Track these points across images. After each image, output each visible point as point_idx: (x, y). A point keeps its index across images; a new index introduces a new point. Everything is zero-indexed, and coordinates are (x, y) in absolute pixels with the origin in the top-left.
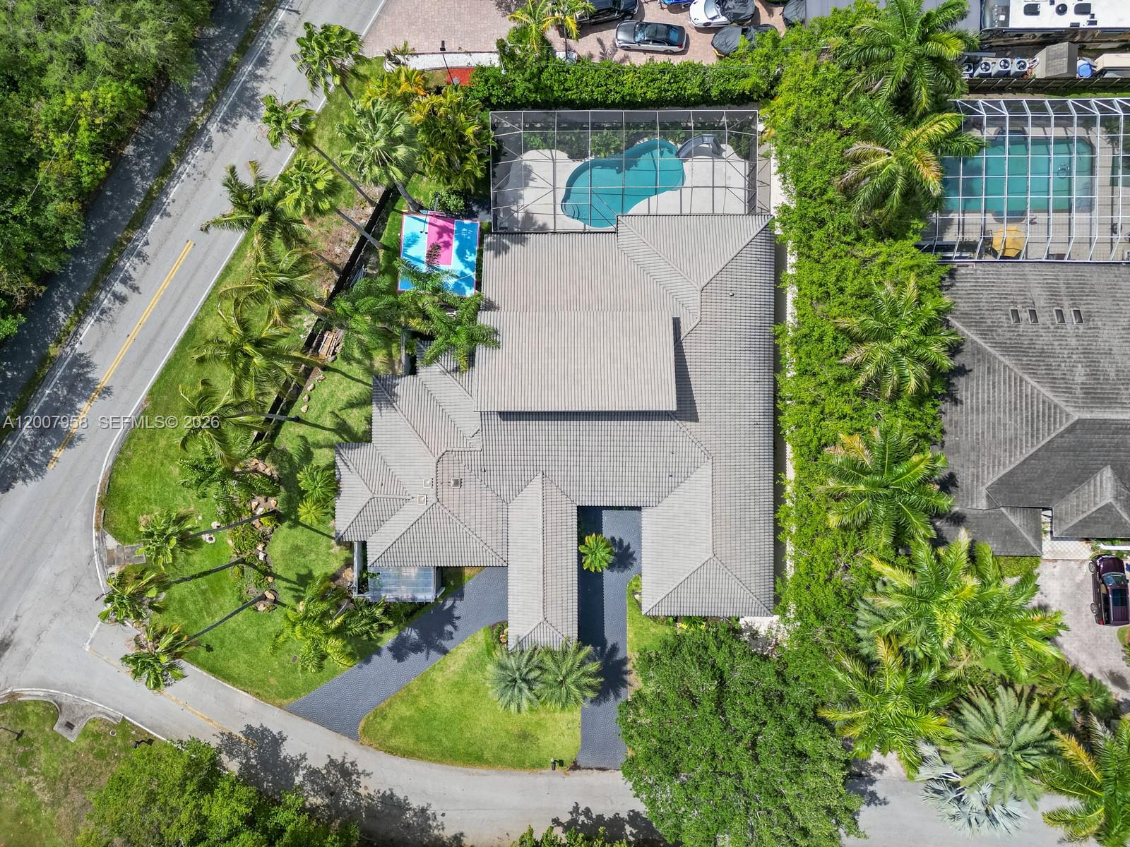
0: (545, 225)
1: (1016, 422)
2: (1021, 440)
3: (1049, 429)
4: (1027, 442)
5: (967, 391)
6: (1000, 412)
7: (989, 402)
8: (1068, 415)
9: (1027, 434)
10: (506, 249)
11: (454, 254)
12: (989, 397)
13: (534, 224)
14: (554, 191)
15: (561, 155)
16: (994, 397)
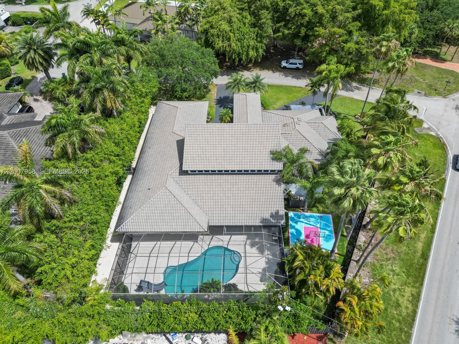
0: (252, 247)
1: (32, 138)
2: (34, 132)
3: (20, 131)
4: (32, 130)
5: (48, 153)
6: (37, 142)
7: (40, 146)
8: (9, 134)
9: (30, 133)
10: (272, 216)
11: (303, 232)
12: (39, 148)
13: (258, 248)
14: (246, 266)
15: (241, 287)
16: (37, 147)
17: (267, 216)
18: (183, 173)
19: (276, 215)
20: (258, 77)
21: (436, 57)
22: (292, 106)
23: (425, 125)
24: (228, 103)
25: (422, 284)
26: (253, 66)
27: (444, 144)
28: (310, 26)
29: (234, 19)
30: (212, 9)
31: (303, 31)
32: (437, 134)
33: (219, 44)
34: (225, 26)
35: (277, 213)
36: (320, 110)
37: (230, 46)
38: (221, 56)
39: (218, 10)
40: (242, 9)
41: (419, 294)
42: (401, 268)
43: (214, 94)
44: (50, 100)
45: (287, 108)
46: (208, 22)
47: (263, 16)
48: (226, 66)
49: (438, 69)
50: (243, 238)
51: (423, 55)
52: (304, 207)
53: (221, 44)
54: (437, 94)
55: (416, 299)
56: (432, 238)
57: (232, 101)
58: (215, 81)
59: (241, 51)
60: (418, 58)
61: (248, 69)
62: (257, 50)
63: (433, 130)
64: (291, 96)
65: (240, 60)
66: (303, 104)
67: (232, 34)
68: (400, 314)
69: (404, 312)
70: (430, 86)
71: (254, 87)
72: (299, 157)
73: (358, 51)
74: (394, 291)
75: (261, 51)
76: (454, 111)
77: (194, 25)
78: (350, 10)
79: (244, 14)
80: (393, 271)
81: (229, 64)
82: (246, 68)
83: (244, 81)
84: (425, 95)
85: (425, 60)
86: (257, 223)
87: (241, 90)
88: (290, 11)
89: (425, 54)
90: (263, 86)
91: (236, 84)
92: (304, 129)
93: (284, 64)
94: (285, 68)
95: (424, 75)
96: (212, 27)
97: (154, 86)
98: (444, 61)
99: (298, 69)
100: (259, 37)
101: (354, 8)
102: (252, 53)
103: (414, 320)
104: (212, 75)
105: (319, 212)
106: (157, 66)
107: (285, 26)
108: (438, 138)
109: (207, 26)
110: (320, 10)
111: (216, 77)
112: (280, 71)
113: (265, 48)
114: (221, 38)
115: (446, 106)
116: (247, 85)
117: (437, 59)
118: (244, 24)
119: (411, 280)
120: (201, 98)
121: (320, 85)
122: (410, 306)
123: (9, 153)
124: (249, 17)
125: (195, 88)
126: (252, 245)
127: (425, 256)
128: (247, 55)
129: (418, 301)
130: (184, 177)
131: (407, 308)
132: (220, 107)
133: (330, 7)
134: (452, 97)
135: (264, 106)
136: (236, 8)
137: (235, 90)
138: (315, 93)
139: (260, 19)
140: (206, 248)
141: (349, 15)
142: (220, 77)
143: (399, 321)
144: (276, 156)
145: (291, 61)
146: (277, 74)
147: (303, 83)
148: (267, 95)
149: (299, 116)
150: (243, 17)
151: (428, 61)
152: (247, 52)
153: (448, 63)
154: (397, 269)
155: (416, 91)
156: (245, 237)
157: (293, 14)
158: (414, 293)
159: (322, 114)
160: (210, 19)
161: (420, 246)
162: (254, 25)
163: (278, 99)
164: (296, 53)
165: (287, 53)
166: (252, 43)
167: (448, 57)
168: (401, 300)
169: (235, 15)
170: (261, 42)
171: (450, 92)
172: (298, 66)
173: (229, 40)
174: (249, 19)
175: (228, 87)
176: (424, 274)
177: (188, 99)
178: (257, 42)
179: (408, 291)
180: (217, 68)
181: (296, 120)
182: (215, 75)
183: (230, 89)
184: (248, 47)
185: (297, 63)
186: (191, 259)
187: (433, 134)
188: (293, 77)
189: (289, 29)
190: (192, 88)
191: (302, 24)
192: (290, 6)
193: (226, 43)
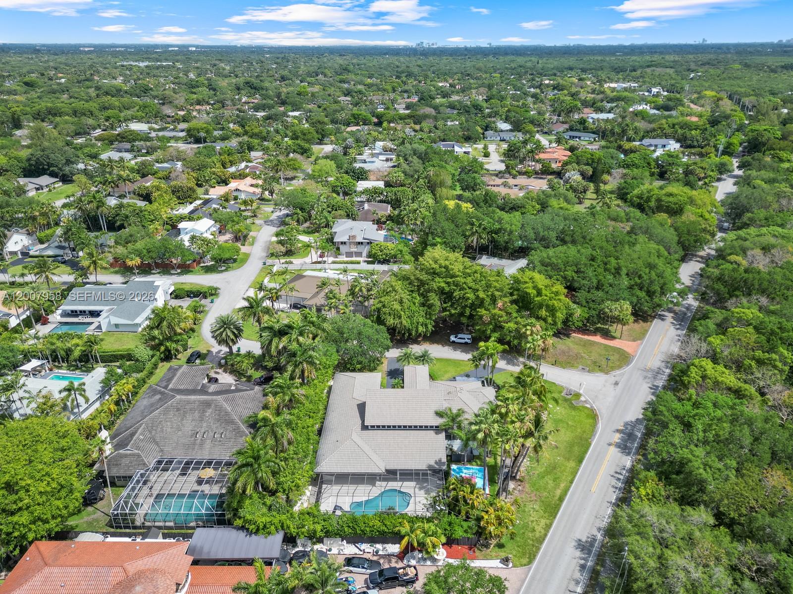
10: (436, 462)
14: (415, 502)
17: (432, 463)
18: (365, 428)
19: (439, 462)
20: (426, 352)
21: (606, 334)
22: (457, 378)
23: (582, 399)
24: (398, 374)
25: (555, 518)
26: (422, 340)
27: (596, 415)
28: (473, 306)
29: (404, 300)
30: (384, 291)
31: (468, 311)
32: (592, 407)
33: (390, 321)
34: (397, 306)
35: (440, 461)
36: (483, 382)
37: (401, 323)
38: (392, 331)
39: (390, 291)
40: (412, 291)
41: (551, 524)
42: (540, 506)
43: (385, 367)
44: (231, 373)
45: (454, 379)
46: (380, 302)
47: (430, 298)
48: (396, 339)
49: (606, 346)
50: (413, 484)
51: (594, 332)
52: (464, 461)
53: (392, 321)
54: (600, 370)
55: (548, 527)
56: (570, 487)
57: (402, 373)
58: (387, 354)
59: (411, 327)
60: (588, 335)
61: (418, 343)
62: (426, 325)
63: (590, 403)
64: (459, 369)
65: (410, 334)
66: (468, 376)
67: (402, 313)
68: (535, 536)
69: (537, 535)
70: (595, 362)
71: (423, 360)
72: (458, 415)
73: (517, 330)
74: (532, 522)
75: (430, 327)
76: (613, 386)
77: (365, 301)
78: (508, 295)
79: (414, 295)
80: (533, 508)
81: (399, 338)
82: (415, 341)
83: (414, 355)
84: (589, 371)
85: (594, 337)
86: (423, 467)
87: (411, 363)
88: (454, 294)
89: (597, 331)
90: (431, 359)
91: (407, 357)
92: (465, 396)
93: (452, 338)
94: (454, 342)
95: (591, 352)
96: (384, 306)
97: (335, 359)
98: (613, 338)
99: (466, 343)
100: (428, 315)
101: (511, 294)
102: (421, 329)
103: (544, 540)
104: (385, 349)
105: (477, 465)
106: (335, 341)
107: (452, 306)
108: (592, 410)
109: (380, 305)
110: (481, 295)
111: (388, 351)
112: (450, 346)
113: (433, 324)
114: (392, 317)
115: (606, 381)
116: (416, 358)
117: (607, 336)
118: (414, 304)
119: (546, 515)
120: (372, 370)
121: (480, 360)
122: (543, 531)
123: (223, 413)
124: (418, 298)
125: (370, 362)
126: (420, 489)
127: (561, 499)
128: (417, 331)
129: (550, 528)
130: (365, 432)
131: (540, 532)
132: (391, 378)
133: (490, 293)
134: (613, 373)
135: (432, 377)
136: (406, 291)
137: (405, 363)
138: (477, 366)
139: (428, 300)
140: (383, 490)
141: (507, 299)
142: (391, 350)
143: (533, 540)
144: (439, 414)
145: (460, 336)
146: (446, 348)
147: (466, 357)
148: (436, 368)
149: (461, 386)
150: (412, 297)
151: (598, 339)
152: (417, 328)
153: (617, 340)
154: (536, 507)
155: (581, 367)
156: (415, 483)
157: (458, 297)
158: (548, 523)
159: (484, 385)
160: (382, 299)
161: (558, 492)
162: (423, 305)
163: (446, 372)
164: (465, 328)
165: (457, 328)
166: (421, 320)
167: (618, 334)
168: (536, 527)
169: (405, 296)
170: (430, 318)
171: (613, 368)
172: (467, 340)
173: (400, 317)
174: (418, 299)
175: (399, 360)
176: (558, 511)
177: (360, 370)
178: (426, 318)
179: (543, 522)
180: (389, 343)
181: (458, 389)
182: (388, 349)
183: (400, 362)
184: (418, 323)
185: (466, 338)
186: (370, 498)
187: (588, 406)
188: (462, 351)
189: (456, 309)
190: (367, 361)
191: (466, 306)
192: (455, 290)
193: (397, 321)
